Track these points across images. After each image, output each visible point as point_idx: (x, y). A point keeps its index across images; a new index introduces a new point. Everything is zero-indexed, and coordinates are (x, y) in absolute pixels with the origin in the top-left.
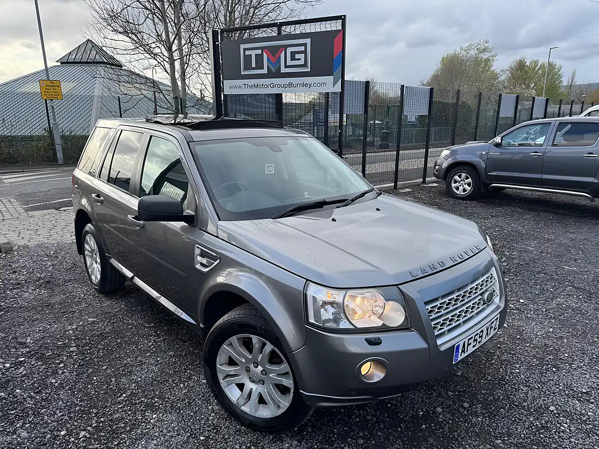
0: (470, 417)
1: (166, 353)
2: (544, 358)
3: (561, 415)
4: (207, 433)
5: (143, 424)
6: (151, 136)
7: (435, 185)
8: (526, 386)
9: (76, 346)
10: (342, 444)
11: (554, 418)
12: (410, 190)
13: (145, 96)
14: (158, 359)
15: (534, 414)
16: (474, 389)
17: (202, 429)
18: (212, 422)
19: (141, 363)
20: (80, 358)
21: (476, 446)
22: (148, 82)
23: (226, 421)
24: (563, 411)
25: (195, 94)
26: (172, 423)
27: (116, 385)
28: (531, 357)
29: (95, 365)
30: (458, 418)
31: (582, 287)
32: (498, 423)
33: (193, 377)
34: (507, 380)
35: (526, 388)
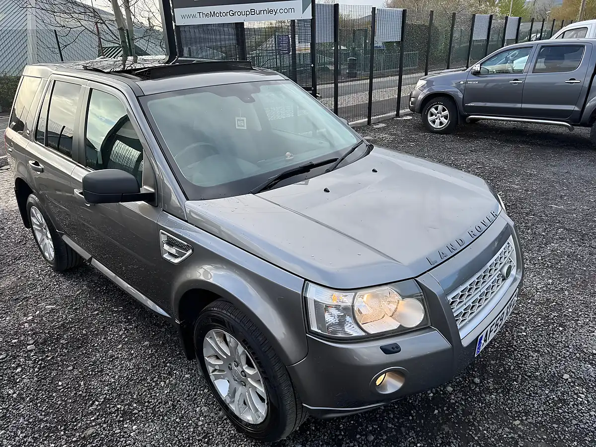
0: (484, 395)
1: (140, 343)
2: (548, 316)
3: (576, 384)
4: (197, 443)
5: (122, 440)
6: (91, 89)
7: (409, 118)
8: (536, 351)
9: (34, 342)
10: (351, 442)
11: (569, 388)
12: (384, 125)
13: (86, 28)
14: (132, 352)
15: (548, 385)
16: (482, 360)
17: (191, 438)
18: (202, 429)
19: (113, 359)
20: (40, 358)
21: (494, 430)
22: (88, 11)
23: (217, 426)
24: (578, 378)
25: (142, 23)
26: (156, 434)
27: (86, 389)
28: (535, 316)
29: (58, 366)
30: (470, 397)
31: (573, 228)
32: (513, 400)
33: (175, 372)
34: (515, 346)
35: (536, 354)
